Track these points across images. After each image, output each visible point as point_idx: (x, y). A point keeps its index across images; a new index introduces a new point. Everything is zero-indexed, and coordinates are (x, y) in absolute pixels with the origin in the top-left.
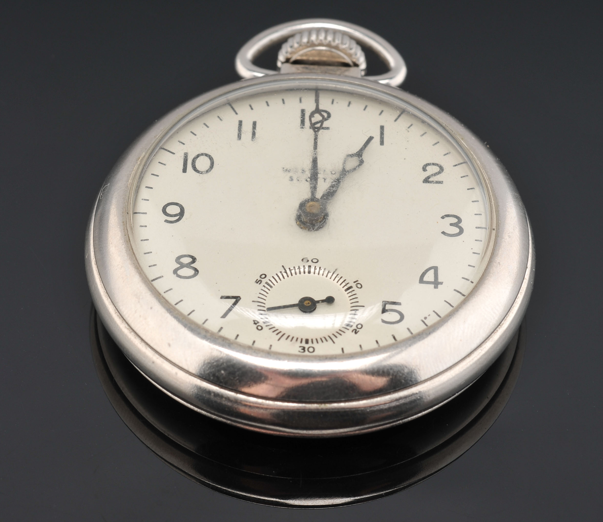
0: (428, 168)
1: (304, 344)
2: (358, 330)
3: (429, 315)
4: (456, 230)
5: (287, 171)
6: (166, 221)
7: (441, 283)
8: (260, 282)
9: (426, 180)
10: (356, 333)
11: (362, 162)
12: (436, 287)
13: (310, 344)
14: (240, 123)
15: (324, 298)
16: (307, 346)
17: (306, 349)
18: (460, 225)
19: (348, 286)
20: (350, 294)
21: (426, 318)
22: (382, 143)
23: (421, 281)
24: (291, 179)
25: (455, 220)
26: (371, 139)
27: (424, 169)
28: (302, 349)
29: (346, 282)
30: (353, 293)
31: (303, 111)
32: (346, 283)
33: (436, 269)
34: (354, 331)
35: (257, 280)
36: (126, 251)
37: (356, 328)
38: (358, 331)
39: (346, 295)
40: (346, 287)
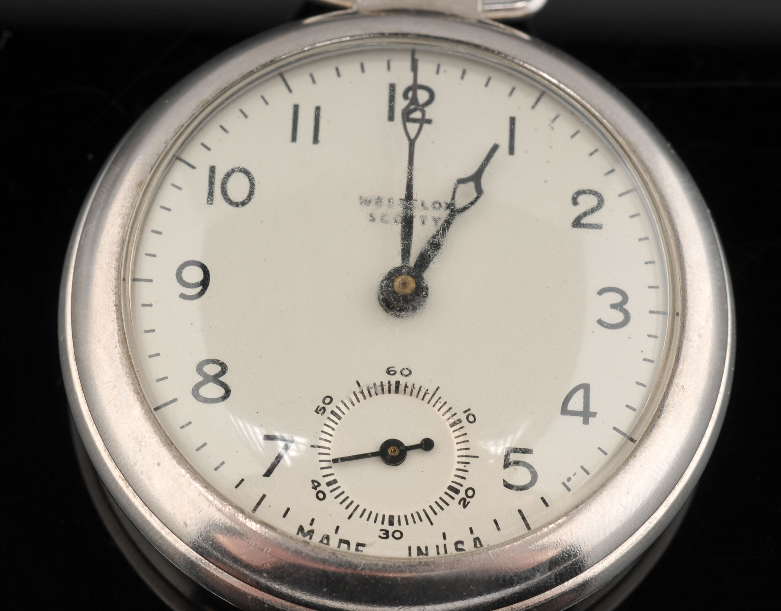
0: (581, 199)
1: (386, 526)
2: (468, 500)
3: (574, 475)
4: (617, 317)
5: (366, 202)
6: (183, 296)
7: (594, 415)
8: (323, 411)
9: (577, 223)
10: (465, 506)
11: (479, 191)
12: (586, 422)
13: (396, 527)
14: (296, 108)
15: (418, 442)
16: (391, 529)
17: (390, 534)
18: (625, 307)
19: (455, 418)
20: (457, 433)
21: (569, 479)
22: (512, 151)
23: (564, 411)
24: (372, 219)
25: (617, 298)
26: (495, 148)
27: (575, 202)
28: (384, 534)
29: (453, 411)
30: (462, 431)
31: (392, 88)
32: (453, 413)
33: (586, 387)
34: (463, 501)
35: (319, 407)
36: (121, 359)
37: (465, 497)
38: (469, 502)
39: (452, 434)
40: (452, 421)
